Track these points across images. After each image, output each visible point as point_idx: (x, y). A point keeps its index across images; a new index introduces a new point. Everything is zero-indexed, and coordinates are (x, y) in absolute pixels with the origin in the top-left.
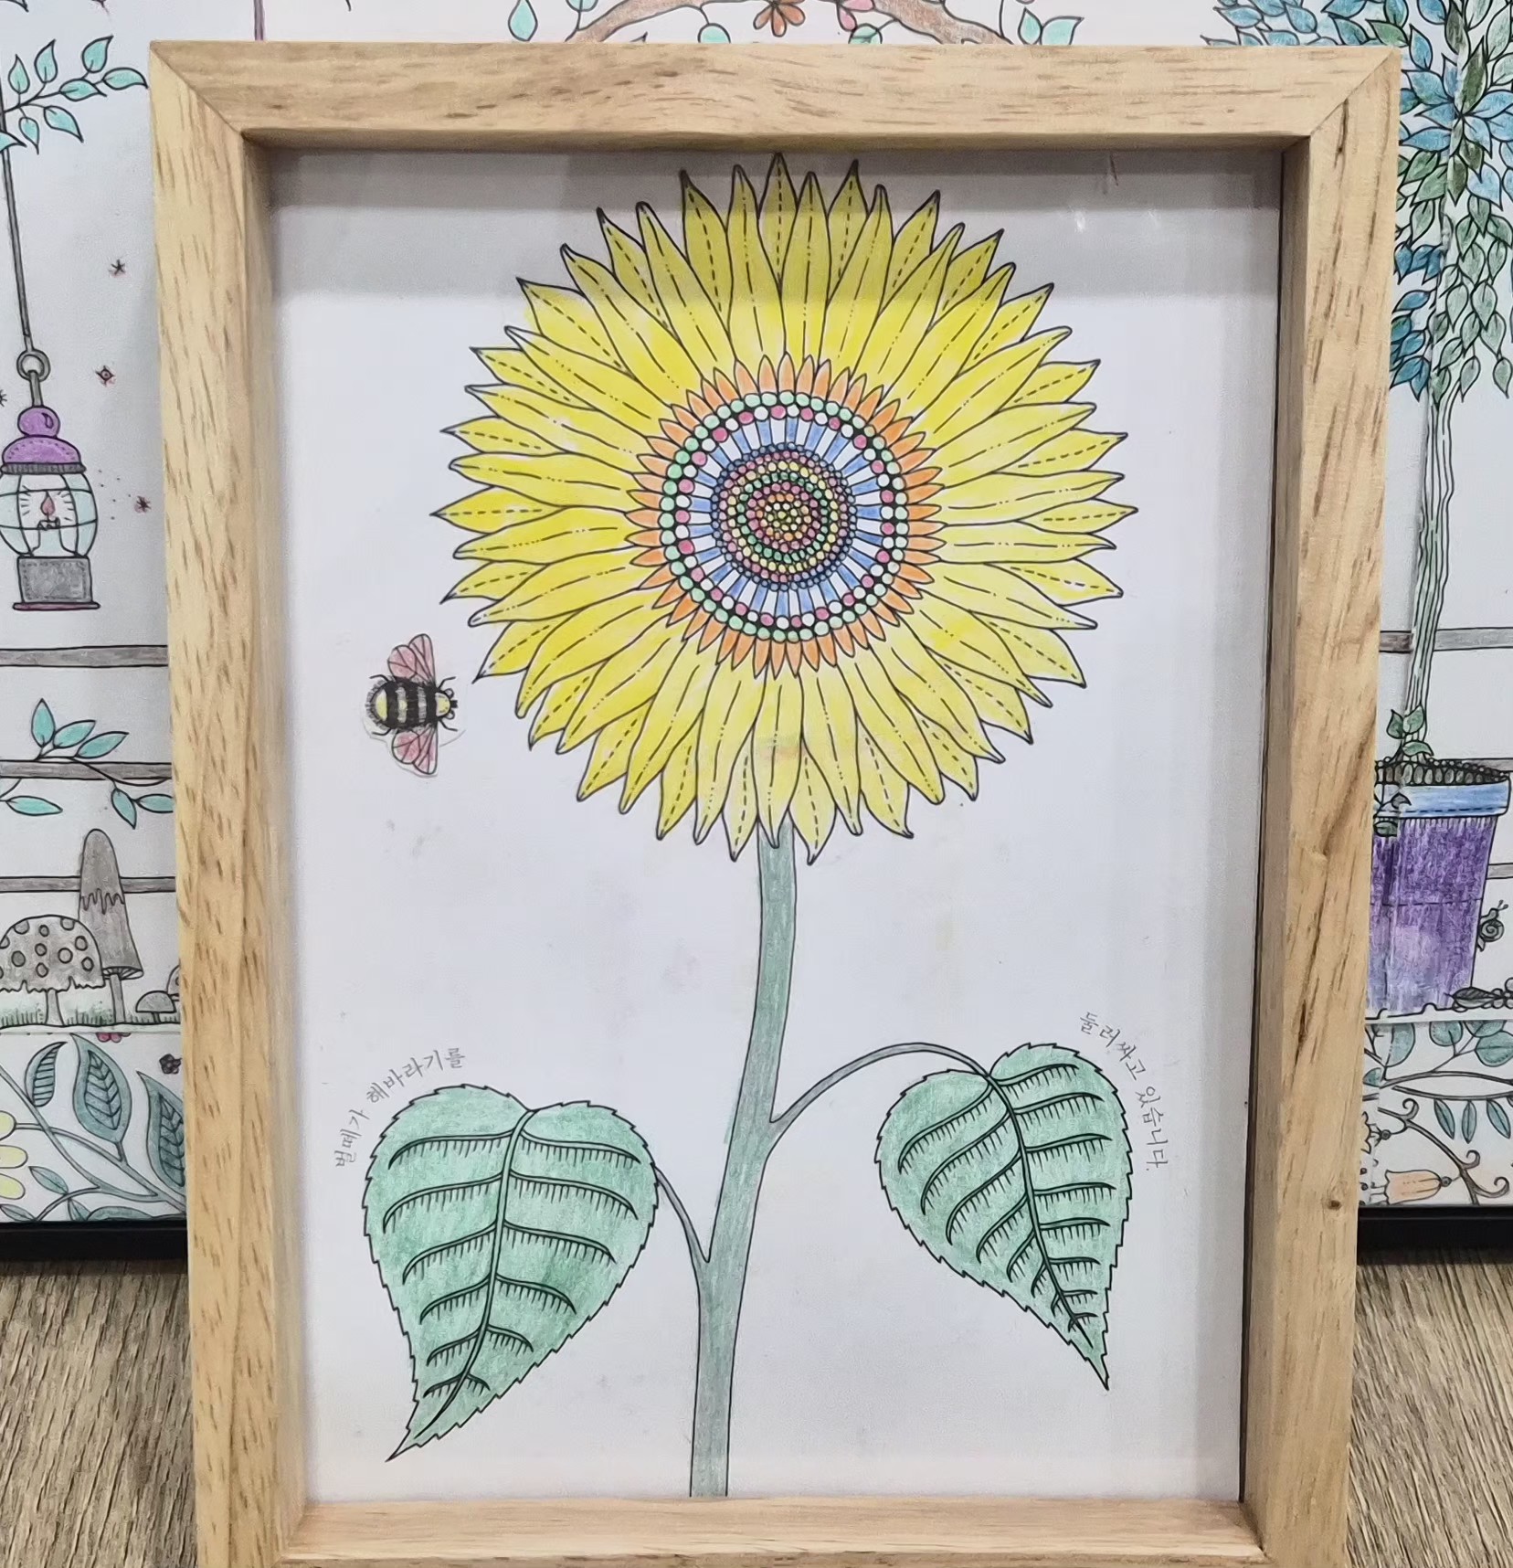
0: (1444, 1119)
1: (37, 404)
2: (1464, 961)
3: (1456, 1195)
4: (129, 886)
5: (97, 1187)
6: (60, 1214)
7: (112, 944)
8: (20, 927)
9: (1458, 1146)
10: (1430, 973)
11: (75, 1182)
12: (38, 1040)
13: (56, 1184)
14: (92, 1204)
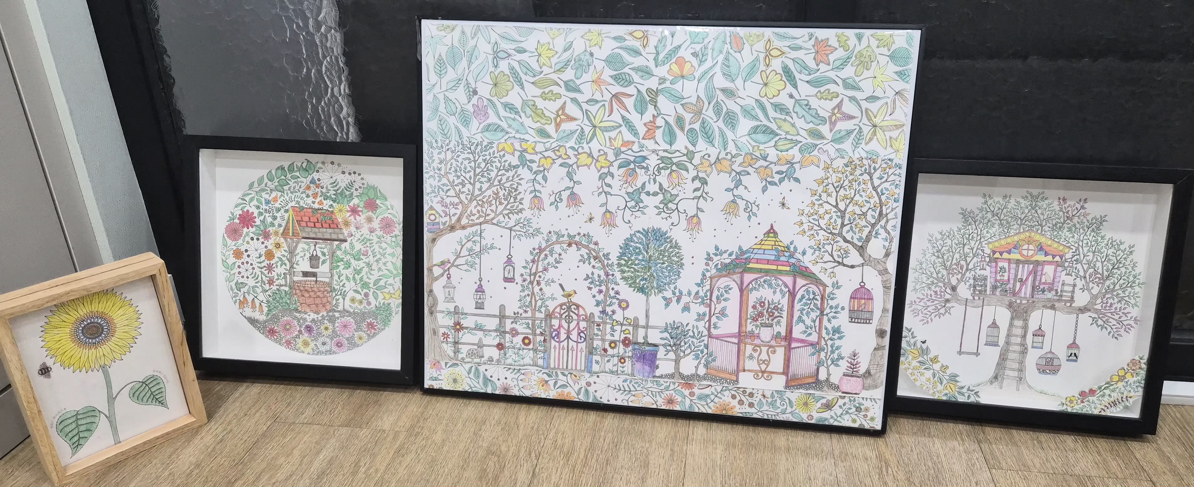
0: (652, 394)
1: (480, 284)
2: (654, 372)
3: (654, 406)
4: (484, 345)
5: (475, 387)
6: (470, 390)
7: (481, 353)
8: (470, 350)
9: (654, 398)
10: (650, 373)
11: (472, 386)
12: (470, 365)
13: (470, 386)
14: (475, 390)
